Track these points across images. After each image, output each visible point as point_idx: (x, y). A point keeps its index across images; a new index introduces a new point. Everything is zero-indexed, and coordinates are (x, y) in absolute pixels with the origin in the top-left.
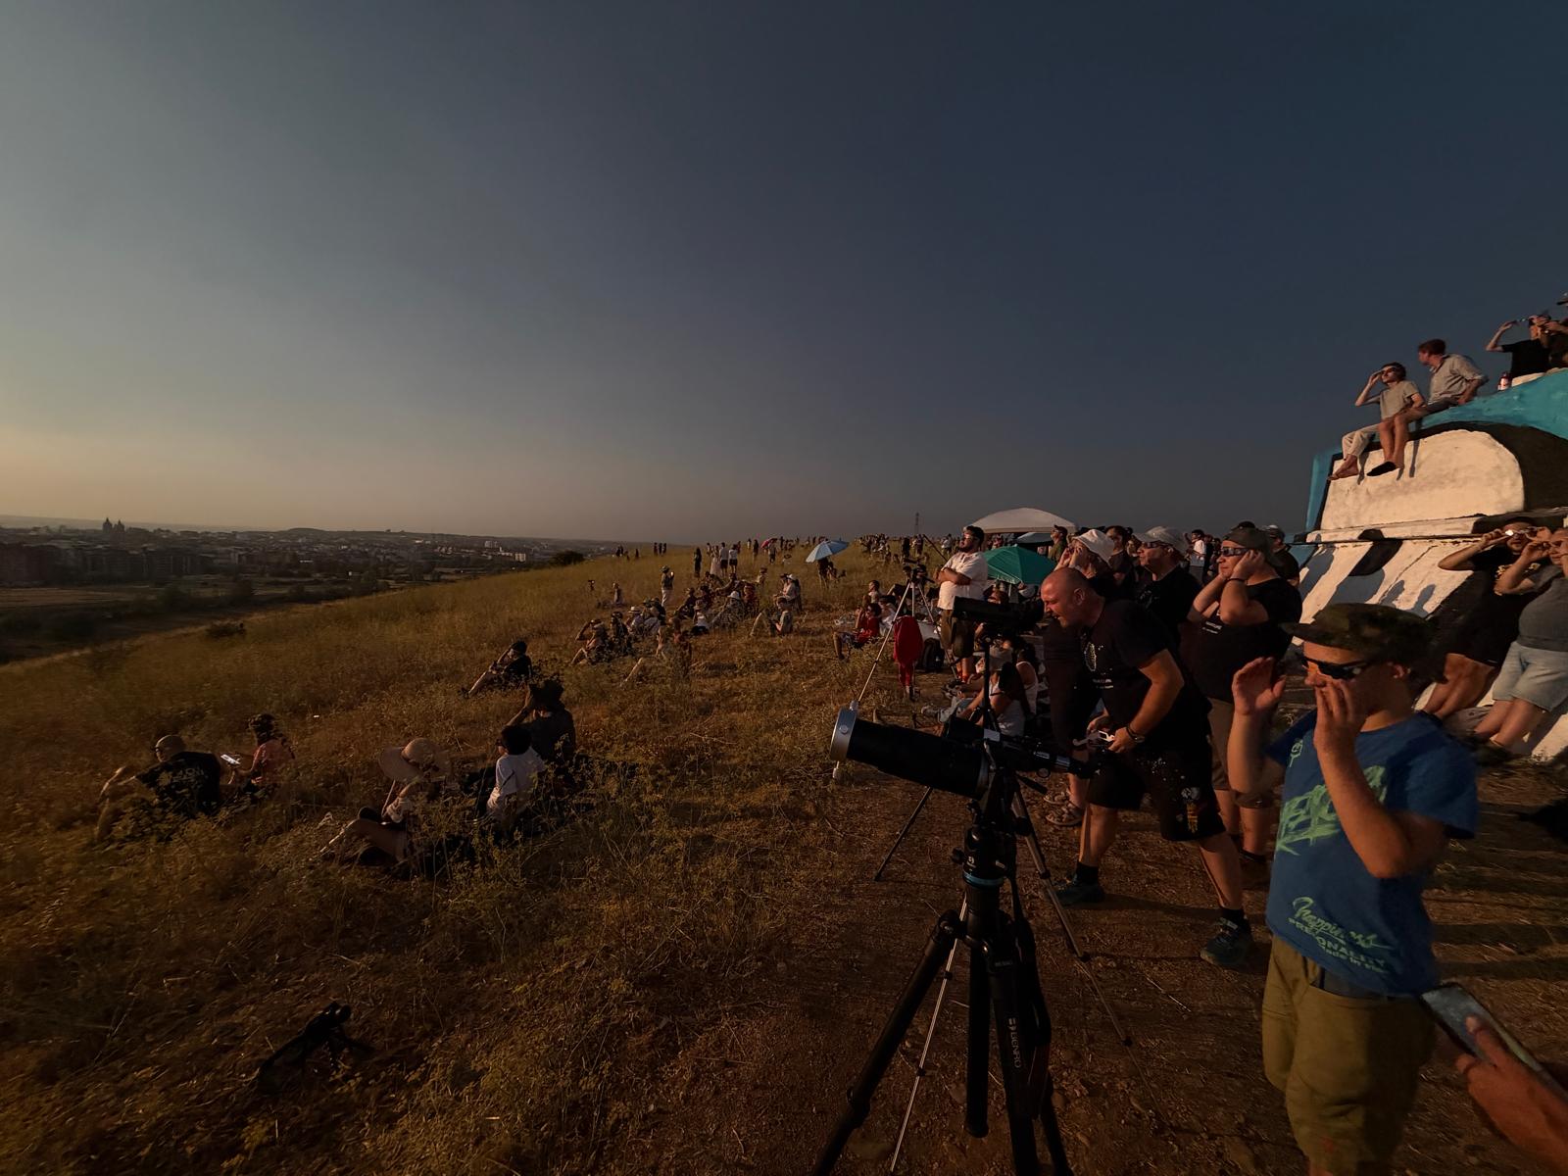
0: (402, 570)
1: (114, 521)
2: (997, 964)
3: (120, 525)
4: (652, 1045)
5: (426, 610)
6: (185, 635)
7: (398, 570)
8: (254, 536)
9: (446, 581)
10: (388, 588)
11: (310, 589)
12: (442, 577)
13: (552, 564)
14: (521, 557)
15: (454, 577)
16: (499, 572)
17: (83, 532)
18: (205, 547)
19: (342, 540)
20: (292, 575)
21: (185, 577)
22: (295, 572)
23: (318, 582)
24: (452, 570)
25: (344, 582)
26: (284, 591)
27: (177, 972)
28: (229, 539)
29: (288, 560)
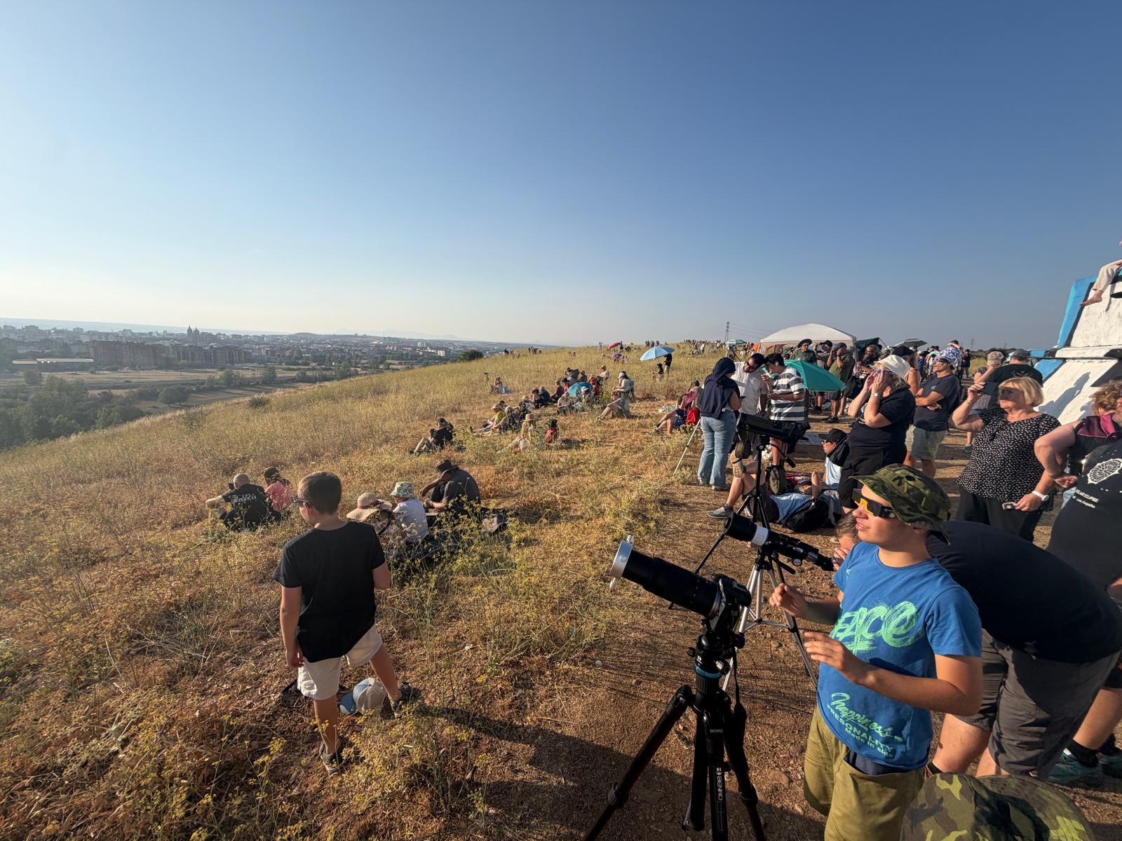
0: (365, 361)
1: (193, 328)
2: (712, 731)
3: (197, 331)
4: (510, 706)
5: (380, 391)
6: (238, 403)
7: (362, 361)
8: (275, 338)
9: (394, 369)
10: (357, 374)
11: (309, 373)
12: (391, 366)
13: (462, 359)
14: (441, 353)
15: (399, 367)
16: (427, 364)
17: (177, 335)
18: (246, 346)
19: (328, 341)
20: (299, 364)
21: (236, 365)
22: (300, 362)
23: (314, 369)
24: (397, 362)
25: (331, 369)
26: (294, 374)
27: (237, 626)
28: (260, 340)
29: (295, 354)
